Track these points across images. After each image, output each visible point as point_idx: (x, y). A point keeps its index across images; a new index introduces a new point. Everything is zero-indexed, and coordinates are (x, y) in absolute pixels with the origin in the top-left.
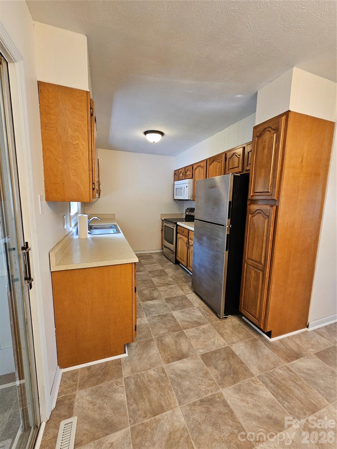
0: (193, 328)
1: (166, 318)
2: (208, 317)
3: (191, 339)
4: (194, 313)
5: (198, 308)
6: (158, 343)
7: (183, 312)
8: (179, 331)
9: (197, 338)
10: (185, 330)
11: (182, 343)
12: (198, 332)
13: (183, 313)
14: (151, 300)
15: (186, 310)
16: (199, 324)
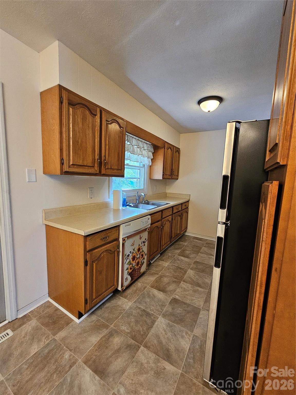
0: (154, 355)
1: (146, 318)
2: (191, 361)
3: (135, 364)
4: (181, 340)
5: (195, 337)
6: (107, 335)
7: (171, 326)
8: (137, 342)
9: (142, 370)
10: (143, 347)
11: (121, 357)
12: (153, 365)
13: (169, 328)
14: (159, 290)
15: (178, 327)
16: (168, 357)
